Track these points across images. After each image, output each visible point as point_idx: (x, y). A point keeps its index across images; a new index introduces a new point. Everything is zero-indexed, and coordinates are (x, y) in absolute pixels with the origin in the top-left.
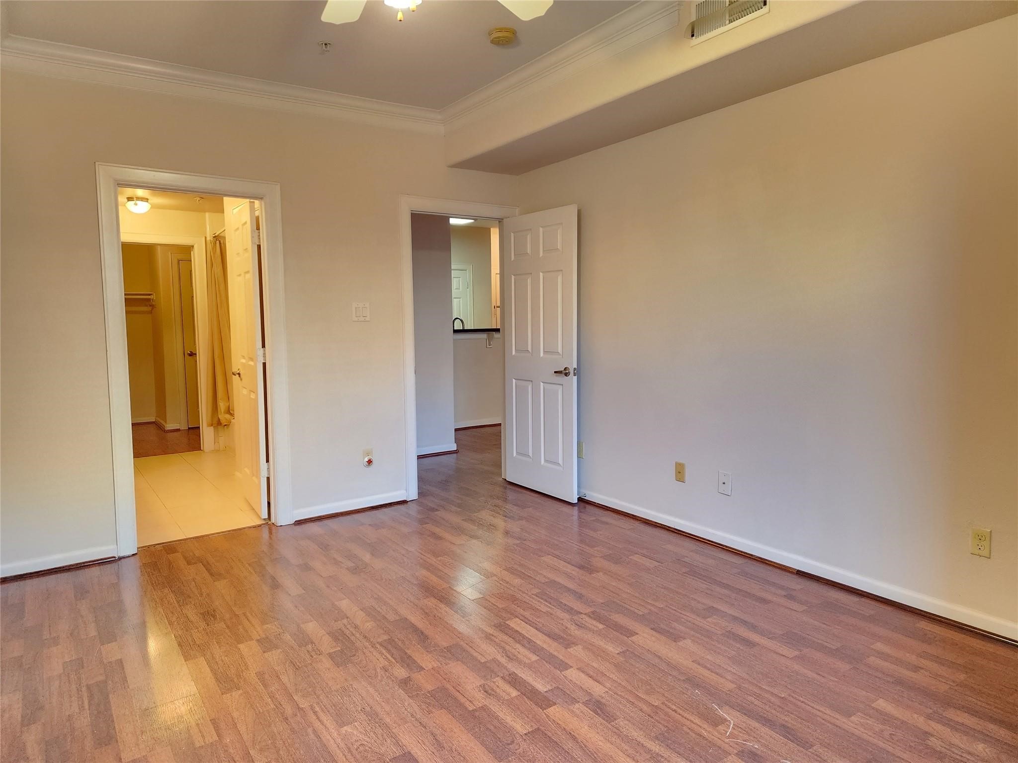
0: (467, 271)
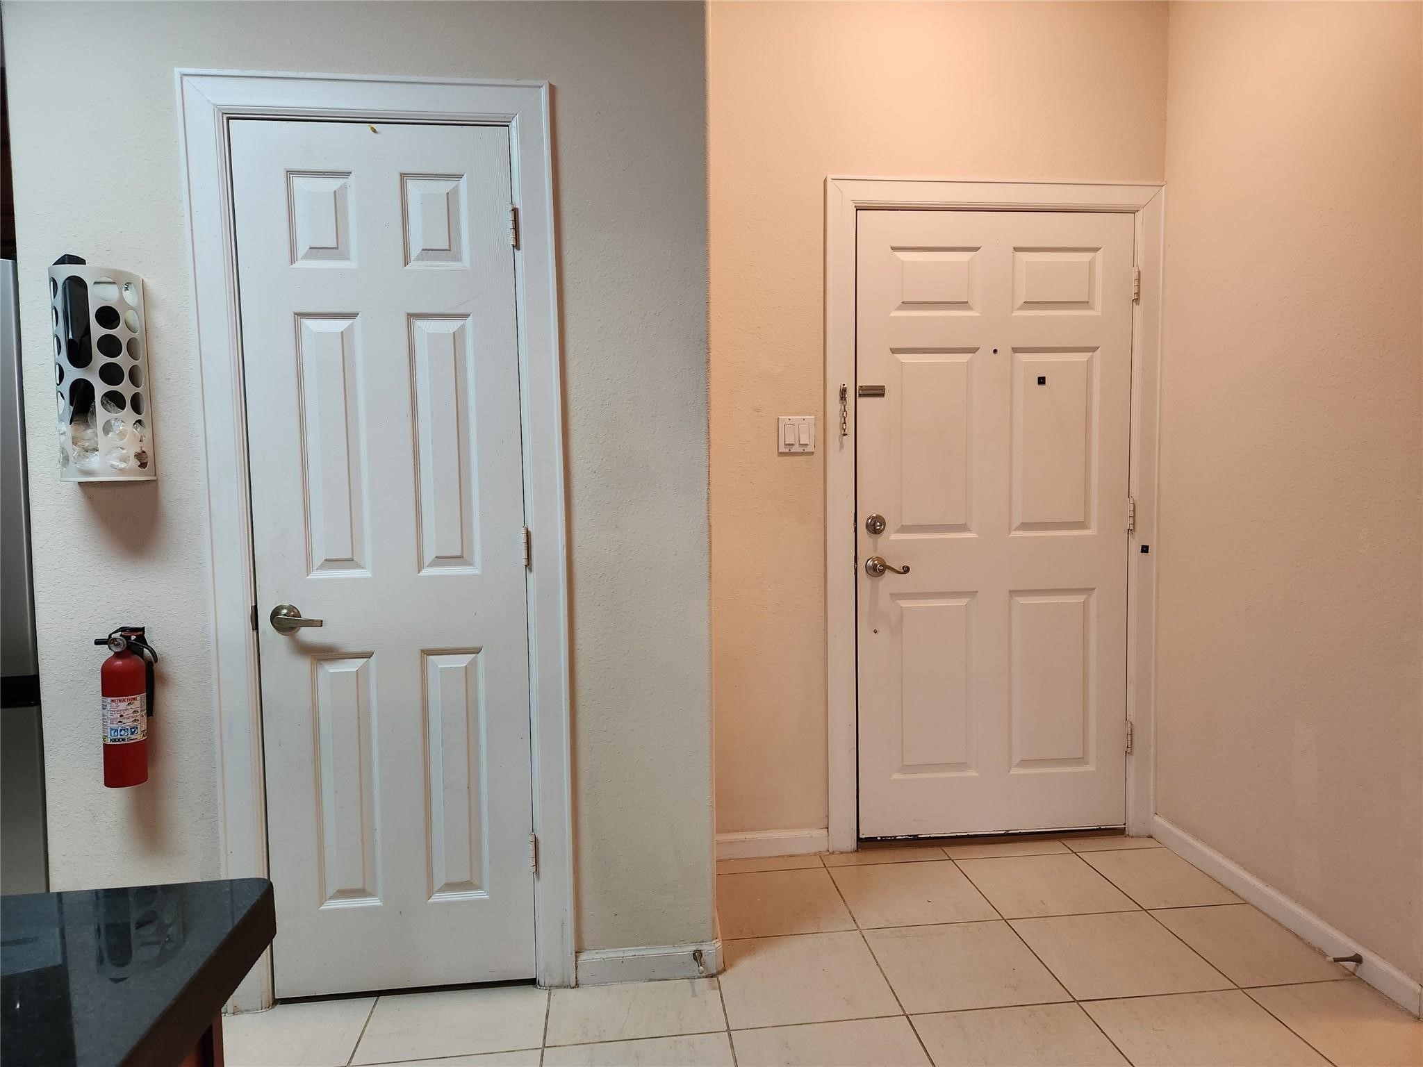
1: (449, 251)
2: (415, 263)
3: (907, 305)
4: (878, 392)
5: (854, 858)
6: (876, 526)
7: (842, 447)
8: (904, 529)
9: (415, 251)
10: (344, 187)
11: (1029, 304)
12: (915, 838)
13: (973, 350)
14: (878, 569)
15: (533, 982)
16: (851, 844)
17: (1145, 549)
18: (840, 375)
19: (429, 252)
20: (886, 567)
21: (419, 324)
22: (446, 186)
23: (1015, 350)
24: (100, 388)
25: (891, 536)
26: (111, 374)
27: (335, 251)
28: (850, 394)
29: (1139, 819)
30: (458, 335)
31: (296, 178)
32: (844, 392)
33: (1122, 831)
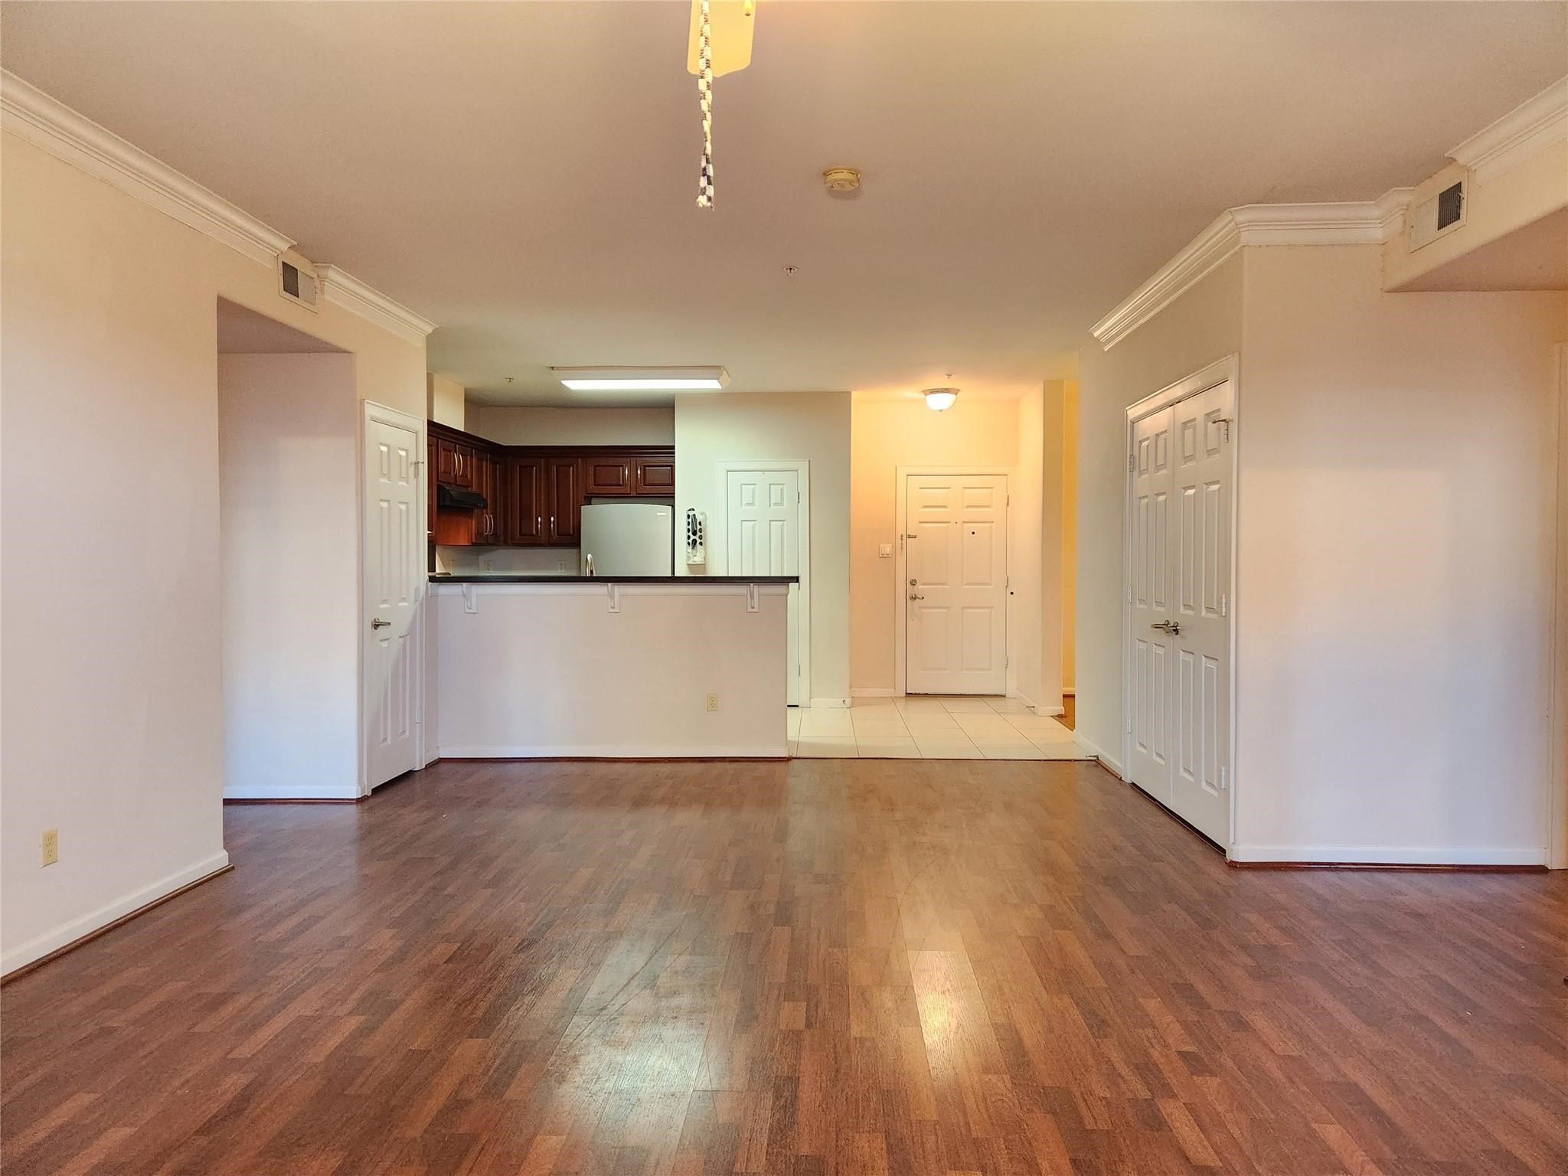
0: (800, 471)
1: (781, 504)
2: (772, 507)
3: (925, 507)
4: (915, 537)
5: (903, 700)
6: (913, 583)
7: (901, 555)
8: (923, 584)
9: (772, 504)
10: (755, 488)
11: (968, 507)
12: (927, 694)
13: (949, 523)
14: (914, 598)
15: (797, 706)
16: (904, 695)
17: (1012, 593)
18: (901, 530)
19: (775, 504)
20: (917, 597)
21: (772, 522)
22: (781, 486)
23: (964, 522)
24: (699, 541)
25: (919, 587)
26: (701, 537)
27: (752, 504)
28: (904, 538)
29: (1011, 691)
30: (782, 526)
31: (743, 486)
32: (902, 536)
33: (1004, 696)
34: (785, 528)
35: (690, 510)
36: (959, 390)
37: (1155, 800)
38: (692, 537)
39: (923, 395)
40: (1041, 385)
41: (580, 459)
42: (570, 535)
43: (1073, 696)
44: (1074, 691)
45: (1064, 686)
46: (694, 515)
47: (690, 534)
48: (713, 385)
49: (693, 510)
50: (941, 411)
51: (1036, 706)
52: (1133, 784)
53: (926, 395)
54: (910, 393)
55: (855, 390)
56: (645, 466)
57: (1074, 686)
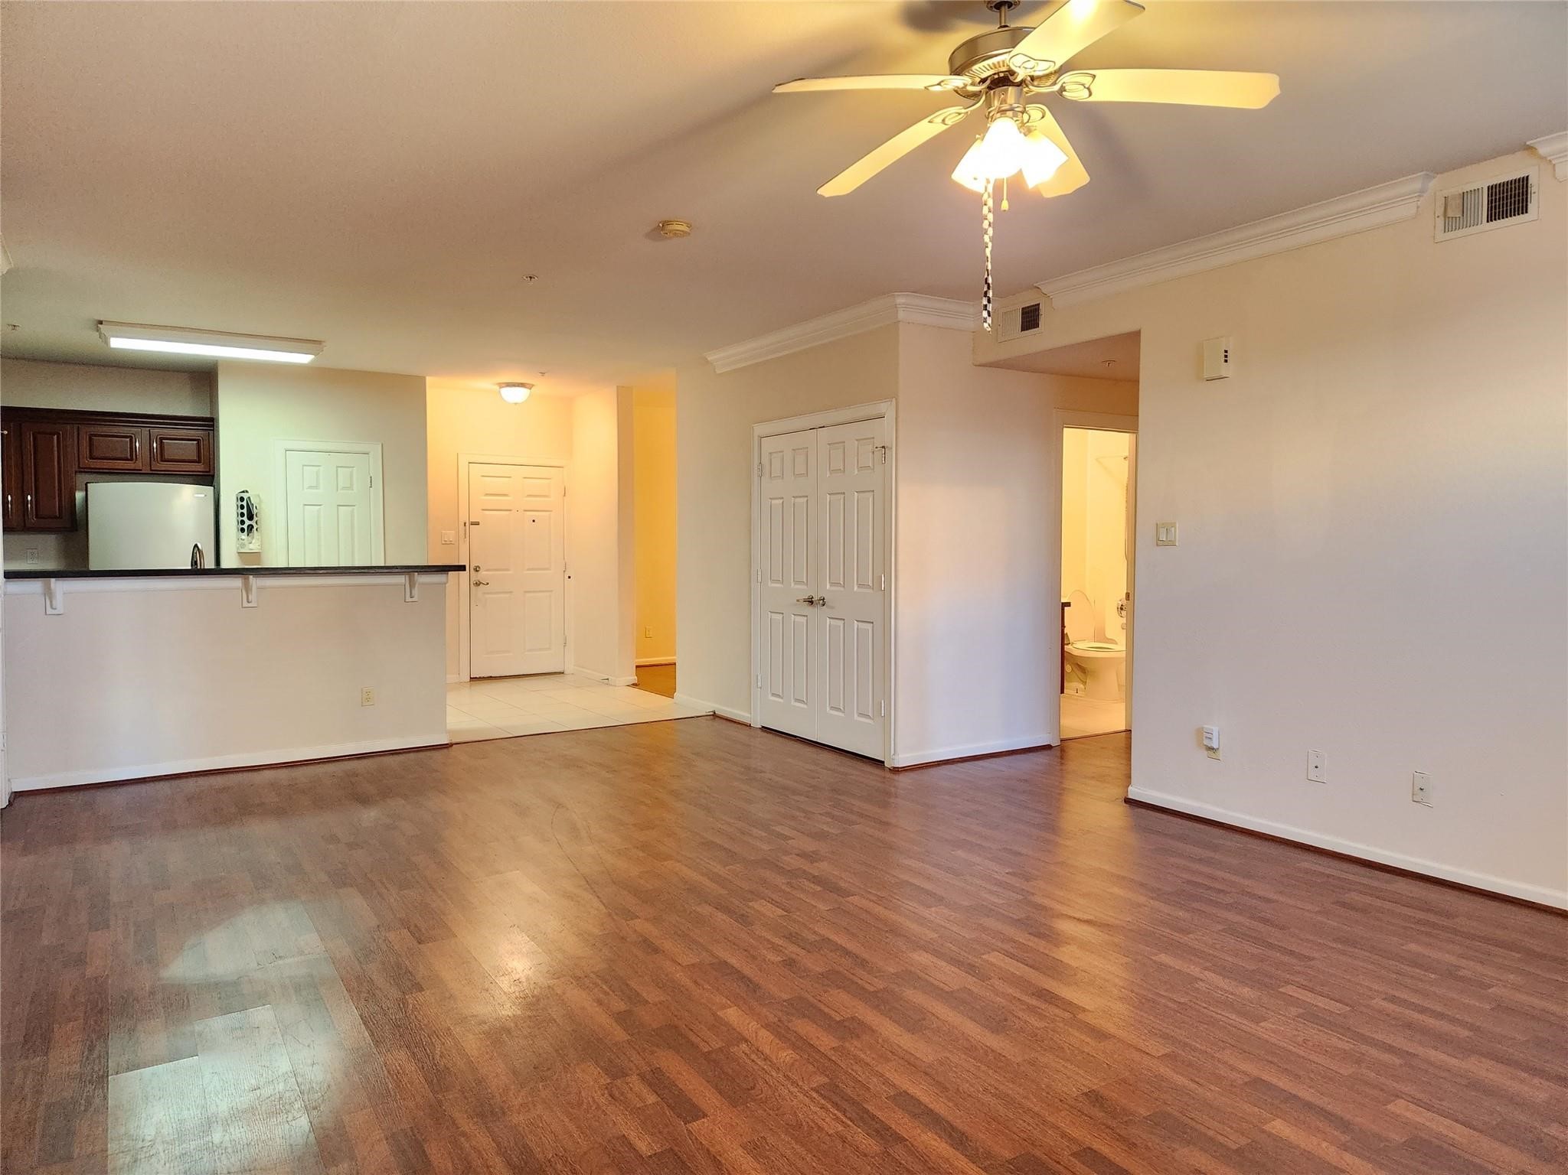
0: (371, 455)
1: (351, 488)
2: (342, 491)
3: (487, 495)
4: (477, 524)
5: (468, 685)
6: (477, 569)
7: (465, 541)
8: (487, 570)
9: (340, 487)
10: (319, 470)
11: (529, 496)
12: (491, 677)
13: (510, 510)
14: (478, 584)
16: (470, 679)
17: (569, 577)
18: (464, 518)
19: (344, 488)
20: (481, 583)
21: (340, 507)
22: (349, 470)
23: (524, 511)
24: (255, 526)
25: (483, 573)
26: (257, 523)
27: (316, 487)
28: (467, 524)
29: (569, 668)
30: (352, 511)
31: (305, 467)
32: (465, 523)
33: (563, 673)
34: (355, 511)
35: (243, 492)
36: (533, 385)
37: (795, 737)
38: (248, 522)
39: (497, 387)
40: (615, 388)
41: (68, 426)
42: (56, 517)
43: (675, 664)
44: (674, 659)
45: (637, 658)
46: (249, 498)
47: (245, 518)
48: (304, 359)
49: (247, 492)
50: (516, 404)
51: (610, 677)
52: (763, 727)
53: (500, 388)
54: (484, 384)
55: (430, 376)
56: (162, 439)
57: (675, 655)
